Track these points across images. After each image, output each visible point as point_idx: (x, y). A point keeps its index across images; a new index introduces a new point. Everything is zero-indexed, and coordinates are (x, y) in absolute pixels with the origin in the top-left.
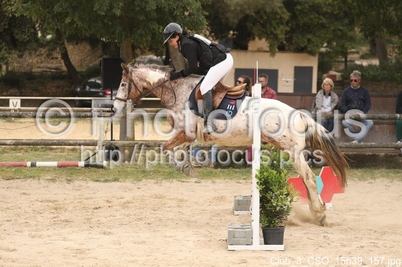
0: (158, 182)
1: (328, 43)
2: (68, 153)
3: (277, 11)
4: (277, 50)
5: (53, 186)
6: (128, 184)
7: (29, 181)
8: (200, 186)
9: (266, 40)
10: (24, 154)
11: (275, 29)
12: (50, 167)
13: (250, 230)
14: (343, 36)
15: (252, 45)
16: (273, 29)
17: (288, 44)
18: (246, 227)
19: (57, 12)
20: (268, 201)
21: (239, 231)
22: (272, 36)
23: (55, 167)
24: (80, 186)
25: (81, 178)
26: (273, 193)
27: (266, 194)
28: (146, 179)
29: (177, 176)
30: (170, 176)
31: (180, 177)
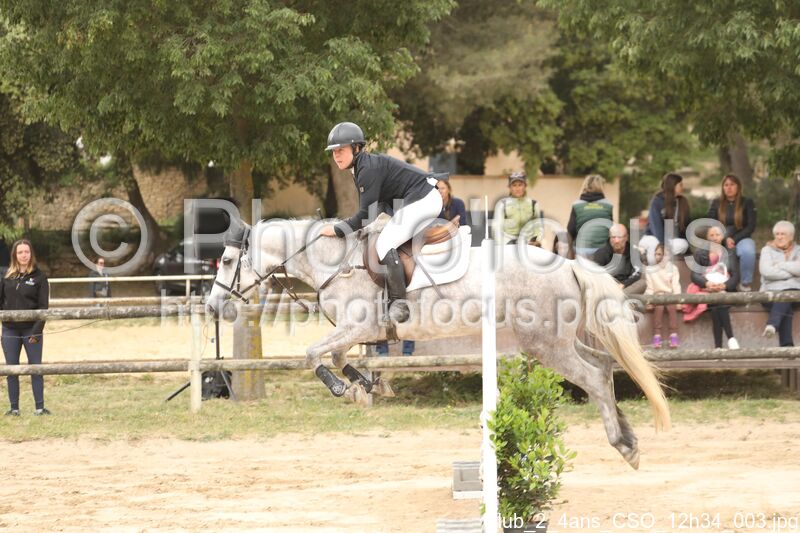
1: (636, 156)
3: (537, 99)
4: (540, 173)
5: (103, 451)
6: (250, 442)
7: (58, 443)
9: (519, 155)
11: (535, 134)
14: (666, 143)
15: (492, 166)
17: (560, 162)
22: (528, 147)
28: (285, 432)
29: (345, 426)
30: (330, 425)
31: (349, 427)
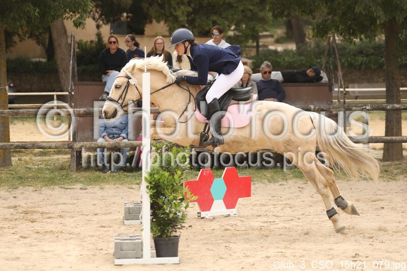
1: (236, 25)
9: (165, 23)
11: (175, 10)
14: (254, 17)
15: (148, 29)
18: (135, 238)
20: (160, 208)
21: (128, 243)
26: (166, 198)
27: (157, 199)
28: (24, 186)
29: (60, 183)
30: (51, 182)
31: (62, 183)
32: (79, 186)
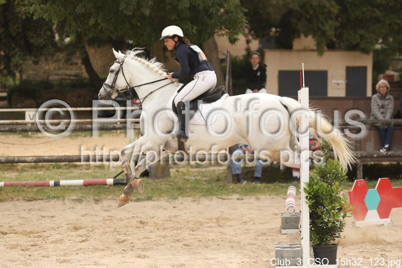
0: (196, 199)
1: (383, 38)
2: (94, 170)
3: (325, 5)
4: (326, 48)
5: (79, 207)
6: (163, 202)
7: (53, 202)
8: (243, 203)
9: (313, 37)
10: (45, 172)
11: (323, 25)
12: (76, 186)
13: (299, 249)
15: (297, 44)
16: (320, 25)
17: (338, 42)
18: (294, 246)
19: (79, 14)
20: (319, 217)
21: (288, 250)
22: (319, 33)
23: (81, 186)
24: (110, 206)
25: (110, 197)
26: (324, 208)
27: (316, 209)
28: (183, 197)
29: (217, 193)
30: (209, 193)
31: (219, 194)
32: (236, 196)
